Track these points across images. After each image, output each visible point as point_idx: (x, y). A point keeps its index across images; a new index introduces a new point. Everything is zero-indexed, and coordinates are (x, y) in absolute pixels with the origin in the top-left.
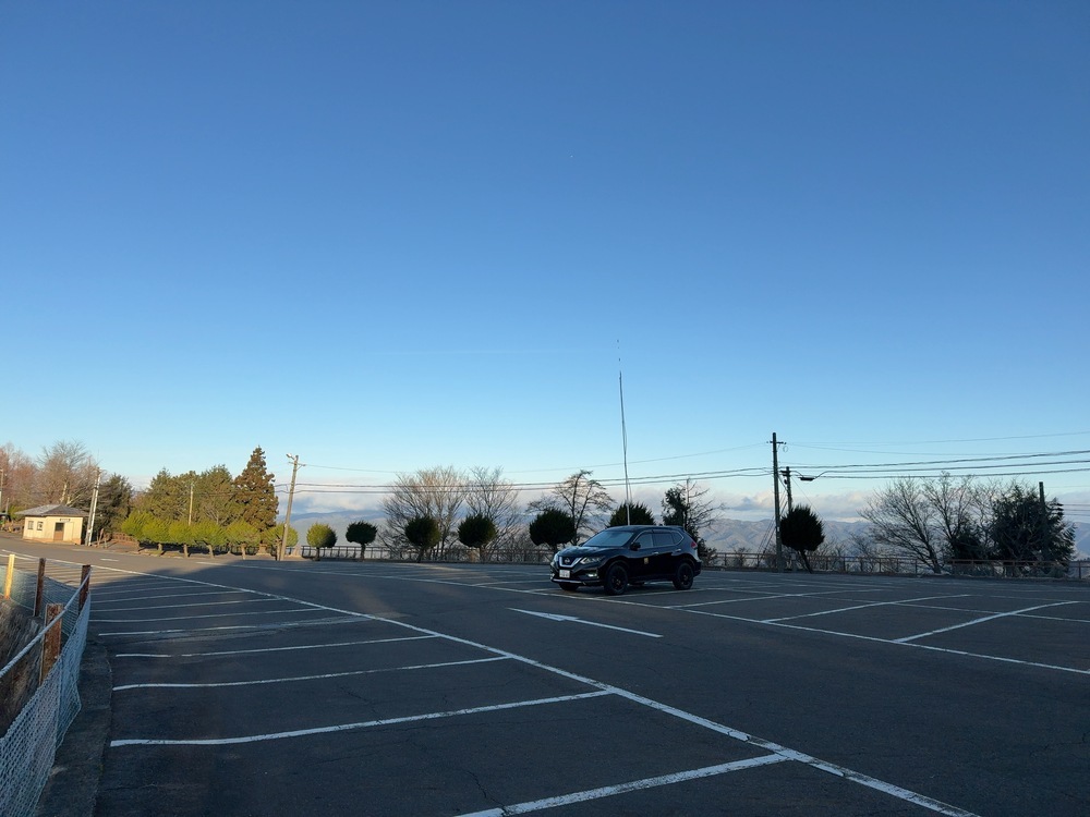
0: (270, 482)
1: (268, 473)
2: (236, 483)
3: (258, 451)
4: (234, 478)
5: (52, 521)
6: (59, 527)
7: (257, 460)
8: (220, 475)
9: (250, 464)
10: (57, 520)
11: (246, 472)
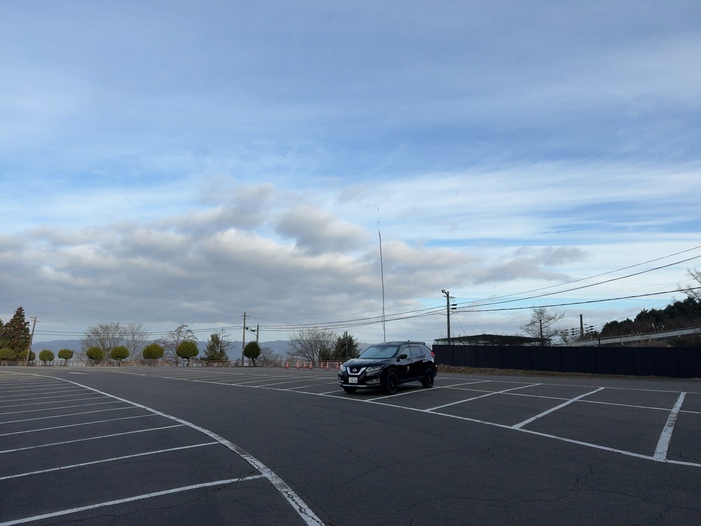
0: (27, 326)
1: (26, 321)
2: (6, 326)
3: (21, 309)
4: (5, 324)
9: (15, 316)
11: (12, 321)
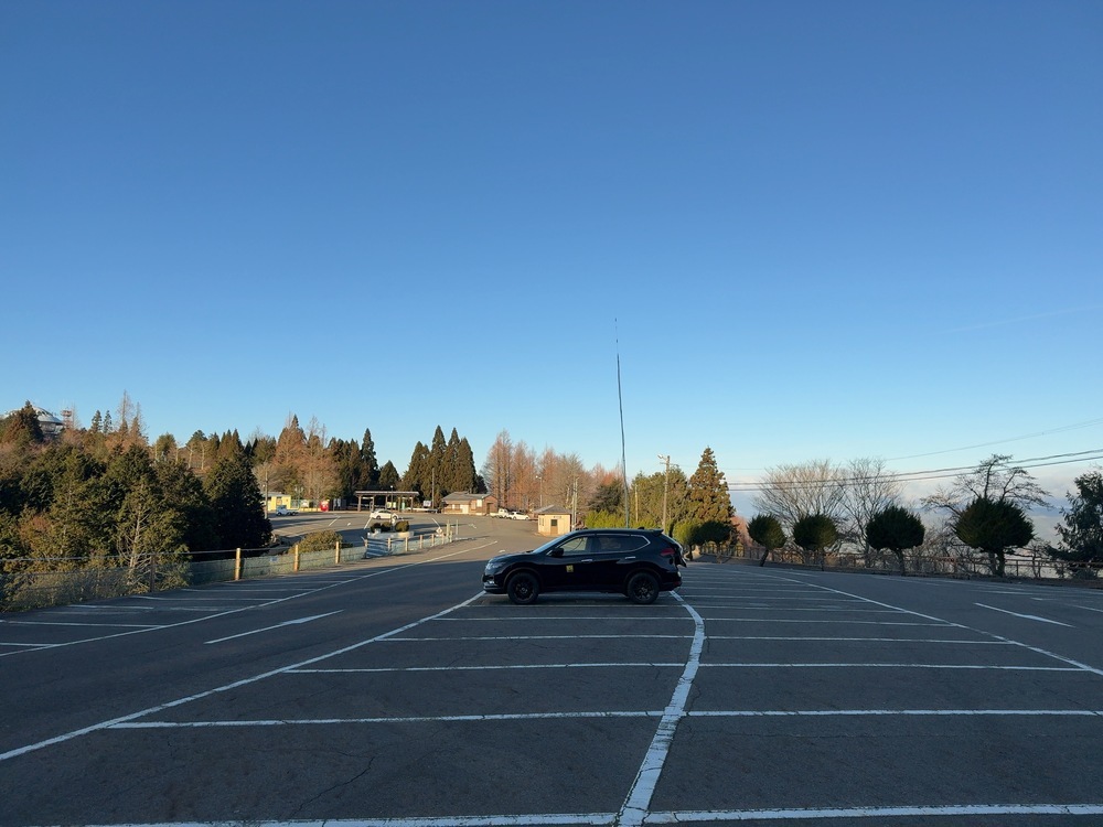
0: (723, 480)
1: (719, 471)
3: (708, 451)
4: (689, 478)
5: (548, 518)
6: (554, 523)
7: (708, 458)
8: (676, 477)
9: (701, 464)
10: (552, 517)
11: (698, 472)
